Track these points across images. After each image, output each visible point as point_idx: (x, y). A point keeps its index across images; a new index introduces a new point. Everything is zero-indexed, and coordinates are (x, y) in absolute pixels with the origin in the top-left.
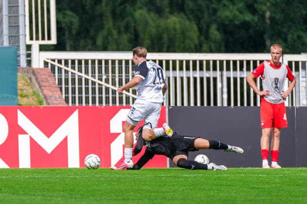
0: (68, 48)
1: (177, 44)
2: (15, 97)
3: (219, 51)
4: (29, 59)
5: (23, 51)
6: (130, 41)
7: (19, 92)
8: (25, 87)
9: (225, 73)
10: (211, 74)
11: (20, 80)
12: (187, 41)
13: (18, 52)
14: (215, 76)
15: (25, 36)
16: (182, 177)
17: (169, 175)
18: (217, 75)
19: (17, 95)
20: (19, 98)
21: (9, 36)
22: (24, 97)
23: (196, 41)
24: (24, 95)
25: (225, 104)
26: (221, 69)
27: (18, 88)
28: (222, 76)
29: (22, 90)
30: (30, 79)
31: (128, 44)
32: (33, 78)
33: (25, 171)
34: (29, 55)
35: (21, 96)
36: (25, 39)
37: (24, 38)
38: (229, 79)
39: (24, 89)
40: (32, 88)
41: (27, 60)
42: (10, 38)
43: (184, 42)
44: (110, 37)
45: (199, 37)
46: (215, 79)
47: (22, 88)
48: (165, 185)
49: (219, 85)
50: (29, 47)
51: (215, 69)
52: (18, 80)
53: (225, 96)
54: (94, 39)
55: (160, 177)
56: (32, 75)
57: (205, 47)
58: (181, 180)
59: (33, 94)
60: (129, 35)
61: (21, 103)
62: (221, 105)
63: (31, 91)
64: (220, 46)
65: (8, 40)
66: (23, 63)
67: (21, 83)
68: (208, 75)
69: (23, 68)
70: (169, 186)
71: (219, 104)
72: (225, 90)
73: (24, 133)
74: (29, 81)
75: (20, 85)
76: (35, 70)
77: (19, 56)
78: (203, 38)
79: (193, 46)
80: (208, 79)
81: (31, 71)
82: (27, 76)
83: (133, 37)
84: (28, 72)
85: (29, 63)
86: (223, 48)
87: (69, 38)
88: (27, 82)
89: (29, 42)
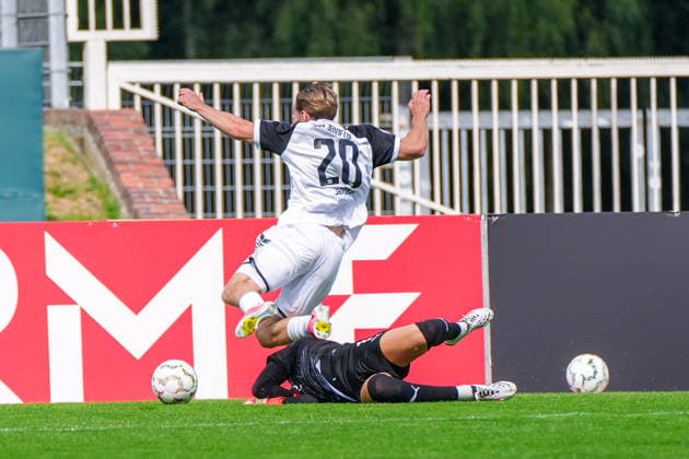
0: (191, 51)
1: (513, 32)
2: (36, 195)
3: (635, 51)
4: (77, 83)
5: (58, 61)
6: (373, 27)
7: (49, 181)
8: (67, 166)
9: (654, 114)
10: (614, 119)
11: (50, 147)
12: (542, 24)
13: (45, 65)
14: (624, 124)
15: (66, 16)
16: (529, 421)
17: (491, 415)
18: (630, 119)
19: (42, 189)
20: (49, 197)
21: (19, 19)
22: (63, 195)
23: (569, 23)
24: (62, 190)
25: (656, 206)
26: (644, 105)
27: (46, 169)
28: (645, 123)
29: (57, 175)
30: (81, 142)
31: (366, 37)
32: (90, 139)
33: (68, 410)
34: (76, 74)
35: (55, 192)
36: (64, 25)
37: (62, 24)
38: (665, 133)
39: (64, 172)
40: (86, 168)
41: (72, 88)
42: (22, 24)
43: (532, 27)
44: (314, 18)
45: (577, 11)
46: (625, 134)
47: (58, 169)
48: (480, 445)
49: (637, 151)
50: (76, 50)
51: (624, 103)
52: (46, 145)
53: (656, 183)
54: (267, 24)
55: (465, 422)
56: (86, 130)
57: (594, 39)
58: (526, 429)
59: (88, 186)
60: (370, 8)
61: (54, 213)
62: (643, 210)
63: (84, 176)
64: (639, 35)
65: (14, 30)
66: (60, 97)
67: (55, 155)
68: (603, 123)
69: (59, 112)
70: (494, 447)
71: (637, 207)
72: (655, 165)
73: (66, 300)
74: (77, 149)
75: (51, 160)
76: (94, 117)
77: (47, 76)
78: (587, 13)
79: (558, 37)
80: (605, 134)
81: (83, 121)
82: (70, 134)
83: (382, 14)
84: (73, 123)
85: (77, 95)
86: (647, 42)
87: (194, 21)
88: (71, 151)
89: (76, 35)
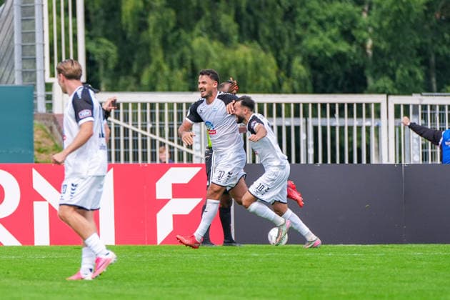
0: (103, 89)
1: (249, 83)
2: (30, 152)
3: (303, 91)
4: (49, 102)
5: (40, 91)
6: (186, 78)
7: (36, 146)
8: (45, 139)
9: (310, 119)
10: (292, 122)
11: (37, 130)
12: (262, 79)
13: (35, 93)
14: (297, 124)
15: (44, 71)
16: (249, 257)
17: (234, 254)
18: (299, 122)
19: (32, 148)
20: (36, 153)
21: (23, 72)
22: (42, 152)
23: (274, 79)
24: (42, 150)
25: (311, 161)
26: (306, 115)
27: (35, 140)
28: (307, 123)
29: (40, 143)
30: (51, 128)
31: (183, 83)
32: (55, 127)
33: (42, 249)
34: (49, 98)
35: (39, 151)
36: (44, 73)
37: (42, 74)
38: (315, 128)
39: (44, 142)
40: (53, 140)
41: (47, 104)
42: (25, 75)
43: (258, 80)
44: (159, 74)
45: (278, 74)
46: (297, 128)
47: (40, 140)
48: (227, 267)
49: (303, 136)
50: (49, 87)
51: (297, 115)
52: (35, 129)
53: (311, 151)
54: (138, 77)
55: (220, 257)
56: (53, 123)
57: (286, 86)
58: (248, 260)
59: (54, 148)
60: (184, 70)
61: (38, 160)
62: (305, 163)
63: (52, 144)
64: (306, 85)
65: (21, 77)
66: (41, 108)
67: (39, 134)
68: (288, 123)
69: (41, 114)
70: (233, 268)
71: (303, 161)
72: (311, 143)
73: (41, 199)
74: (49, 131)
75: (37, 136)
76: (57, 118)
77: (36, 98)
78: (282, 74)
79: (269, 84)
80: (288, 128)
81: (52, 118)
82: (46, 124)
83: (190, 73)
84: (48, 120)
85: (49, 106)
86: (309, 87)
87: (105, 75)
88: (46, 132)
89: (49, 80)
